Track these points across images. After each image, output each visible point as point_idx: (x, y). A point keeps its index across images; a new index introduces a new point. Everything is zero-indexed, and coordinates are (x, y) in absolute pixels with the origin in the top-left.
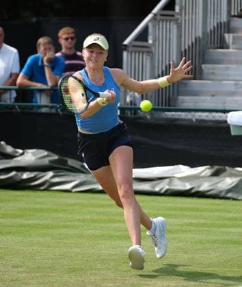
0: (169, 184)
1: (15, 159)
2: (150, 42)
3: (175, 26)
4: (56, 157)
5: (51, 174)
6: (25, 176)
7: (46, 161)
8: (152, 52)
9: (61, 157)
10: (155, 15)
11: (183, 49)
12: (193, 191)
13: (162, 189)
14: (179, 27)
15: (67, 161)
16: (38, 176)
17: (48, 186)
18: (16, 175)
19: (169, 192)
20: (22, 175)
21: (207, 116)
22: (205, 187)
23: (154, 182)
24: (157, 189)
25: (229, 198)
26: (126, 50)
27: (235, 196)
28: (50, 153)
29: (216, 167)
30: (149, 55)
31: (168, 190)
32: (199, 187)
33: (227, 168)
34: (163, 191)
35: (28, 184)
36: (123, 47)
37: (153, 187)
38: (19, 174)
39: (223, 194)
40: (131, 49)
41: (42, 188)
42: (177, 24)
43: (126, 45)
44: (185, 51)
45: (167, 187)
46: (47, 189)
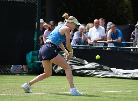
0: (133, 75)
1: (85, 66)
4: (98, 65)
5: (94, 71)
6: (86, 71)
7: (94, 67)
9: (100, 65)
13: (130, 77)
15: (103, 67)
16: (90, 72)
17: (93, 75)
18: (82, 71)
24: (128, 77)
26: (136, 28)
28: (97, 64)
31: (132, 77)
35: (86, 75)
36: (135, 27)
38: (84, 71)
41: (91, 76)
43: (136, 26)
46: (92, 77)
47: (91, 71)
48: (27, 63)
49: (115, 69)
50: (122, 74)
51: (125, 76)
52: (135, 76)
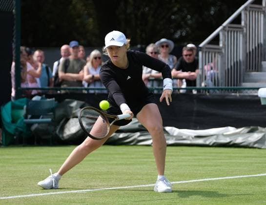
0: (217, 138)
2: (221, 45)
3: (241, 35)
5: (138, 134)
6: (121, 136)
7: (136, 126)
8: (222, 53)
10: (224, 27)
11: (248, 51)
12: (232, 143)
13: (210, 143)
14: (245, 36)
16: (130, 136)
17: (136, 143)
18: (115, 135)
19: (215, 145)
20: (119, 135)
21: (251, 93)
22: (239, 140)
23: (207, 138)
24: (208, 143)
25: (255, 148)
26: (201, 50)
27: (259, 146)
29: (252, 127)
30: (220, 55)
31: (214, 143)
32: (235, 140)
33: (259, 128)
34: (211, 144)
35: (123, 141)
36: (199, 49)
37: (205, 141)
38: (117, 134)
39: (251, 145)
40: (205, 50)
41: (132, 144)
42: (243, 33)
43: (201, 48)
44: (250, 52)
45: (214, 141)
46: (135, 145)
47: (133, 134)
48: (4, 123)
49: (174, 128)
50: (193, 138)
51: (200, 141)
52: (219, 140)
